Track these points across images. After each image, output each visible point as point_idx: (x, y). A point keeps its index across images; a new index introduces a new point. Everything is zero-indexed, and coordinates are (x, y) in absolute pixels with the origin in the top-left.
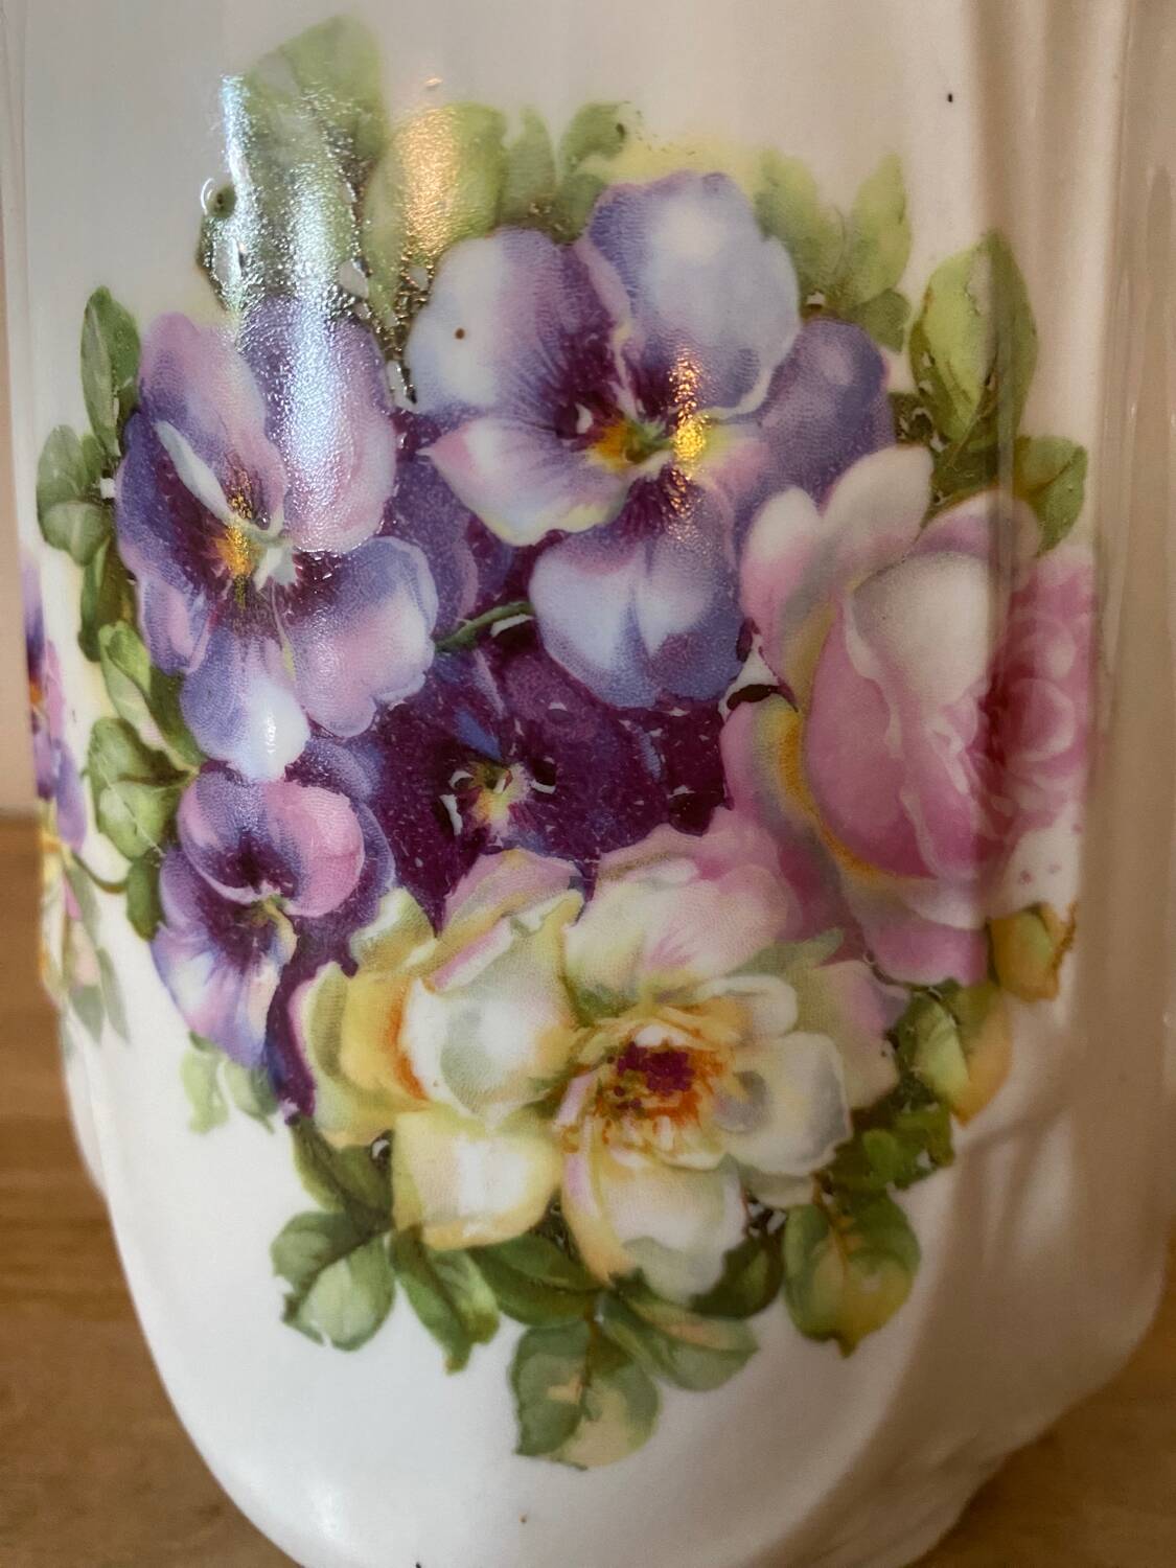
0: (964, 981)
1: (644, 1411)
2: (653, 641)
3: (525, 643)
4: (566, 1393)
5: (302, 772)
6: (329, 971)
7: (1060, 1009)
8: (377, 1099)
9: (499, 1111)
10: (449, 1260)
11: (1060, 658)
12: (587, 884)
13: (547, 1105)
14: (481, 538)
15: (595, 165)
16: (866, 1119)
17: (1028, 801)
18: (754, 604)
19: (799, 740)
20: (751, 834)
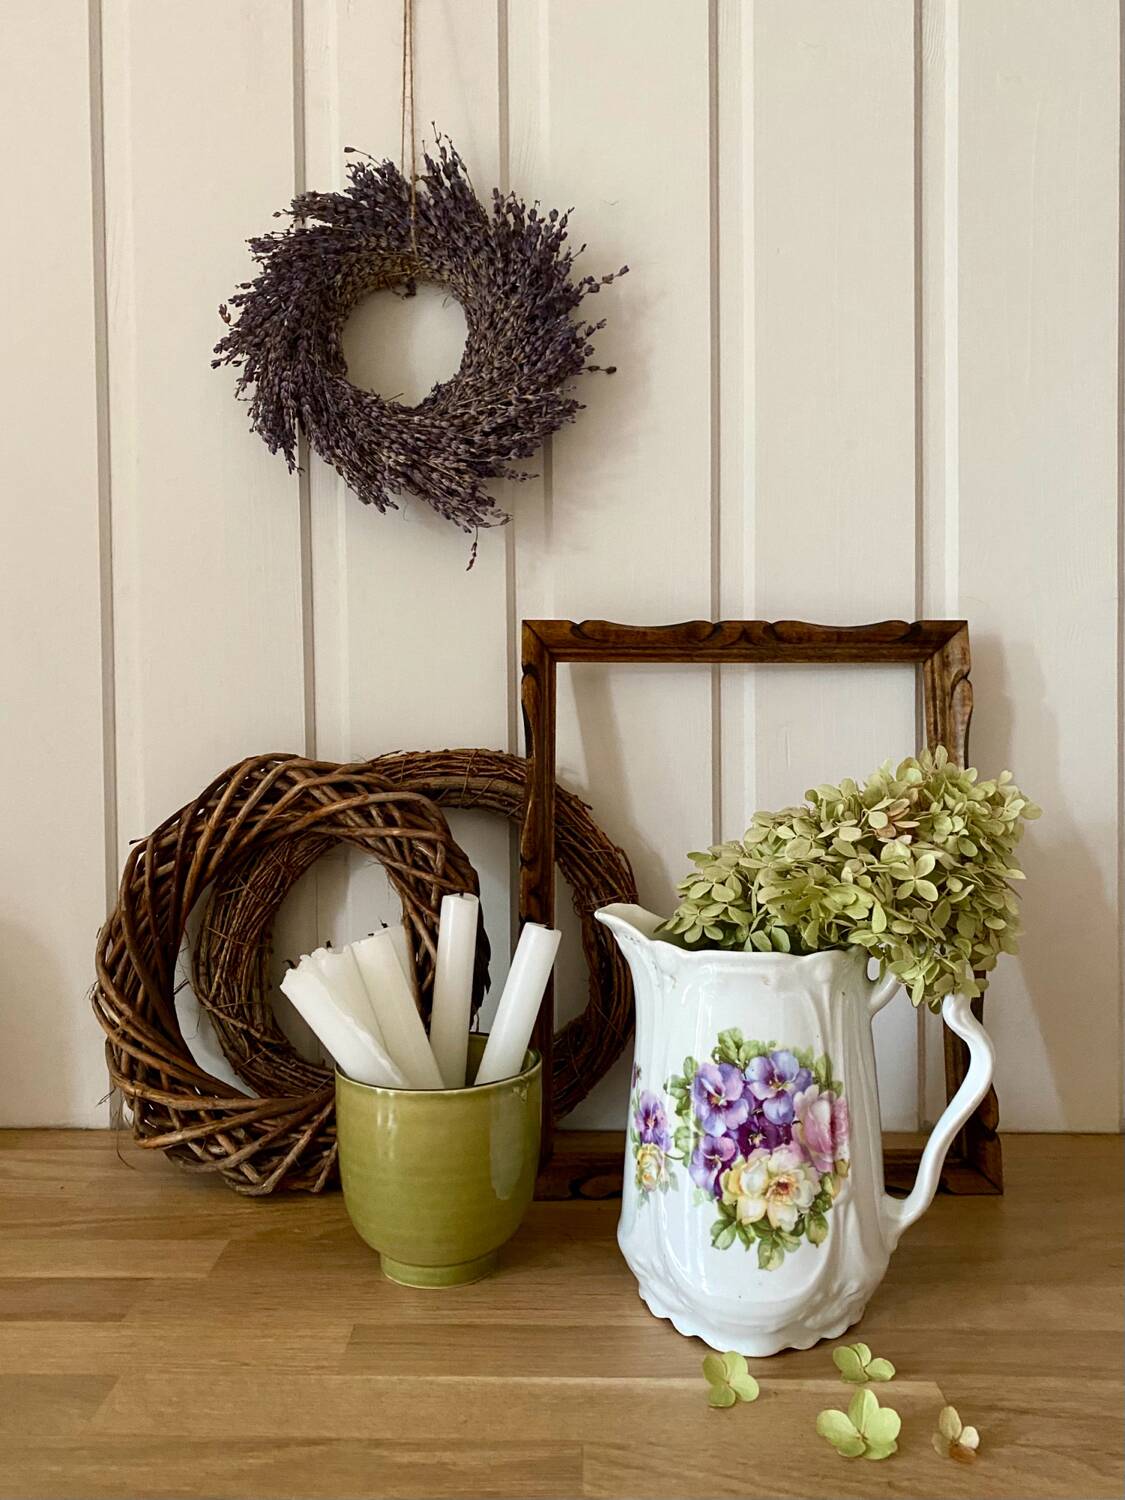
0: (831, 1171)
1: (782, 1256)
2: (781, 1115)
3: (762, 1115)
4: (767, 1254)
5: (726, 1135)
6: (727, 1170)
7: (849, 1179)
8: (735, 1194)
9: (756, 1195)
10: (747, 1226)
11: (842, 1116)
12: (771, 1153)
13: (765, 1194)
14: (756, 1099)
15: (772, 1049)
16: (817, 1197)
17: (839, 1140)
18: (795, 1109)
19: (802, 1130)
20: (797, 1145)
